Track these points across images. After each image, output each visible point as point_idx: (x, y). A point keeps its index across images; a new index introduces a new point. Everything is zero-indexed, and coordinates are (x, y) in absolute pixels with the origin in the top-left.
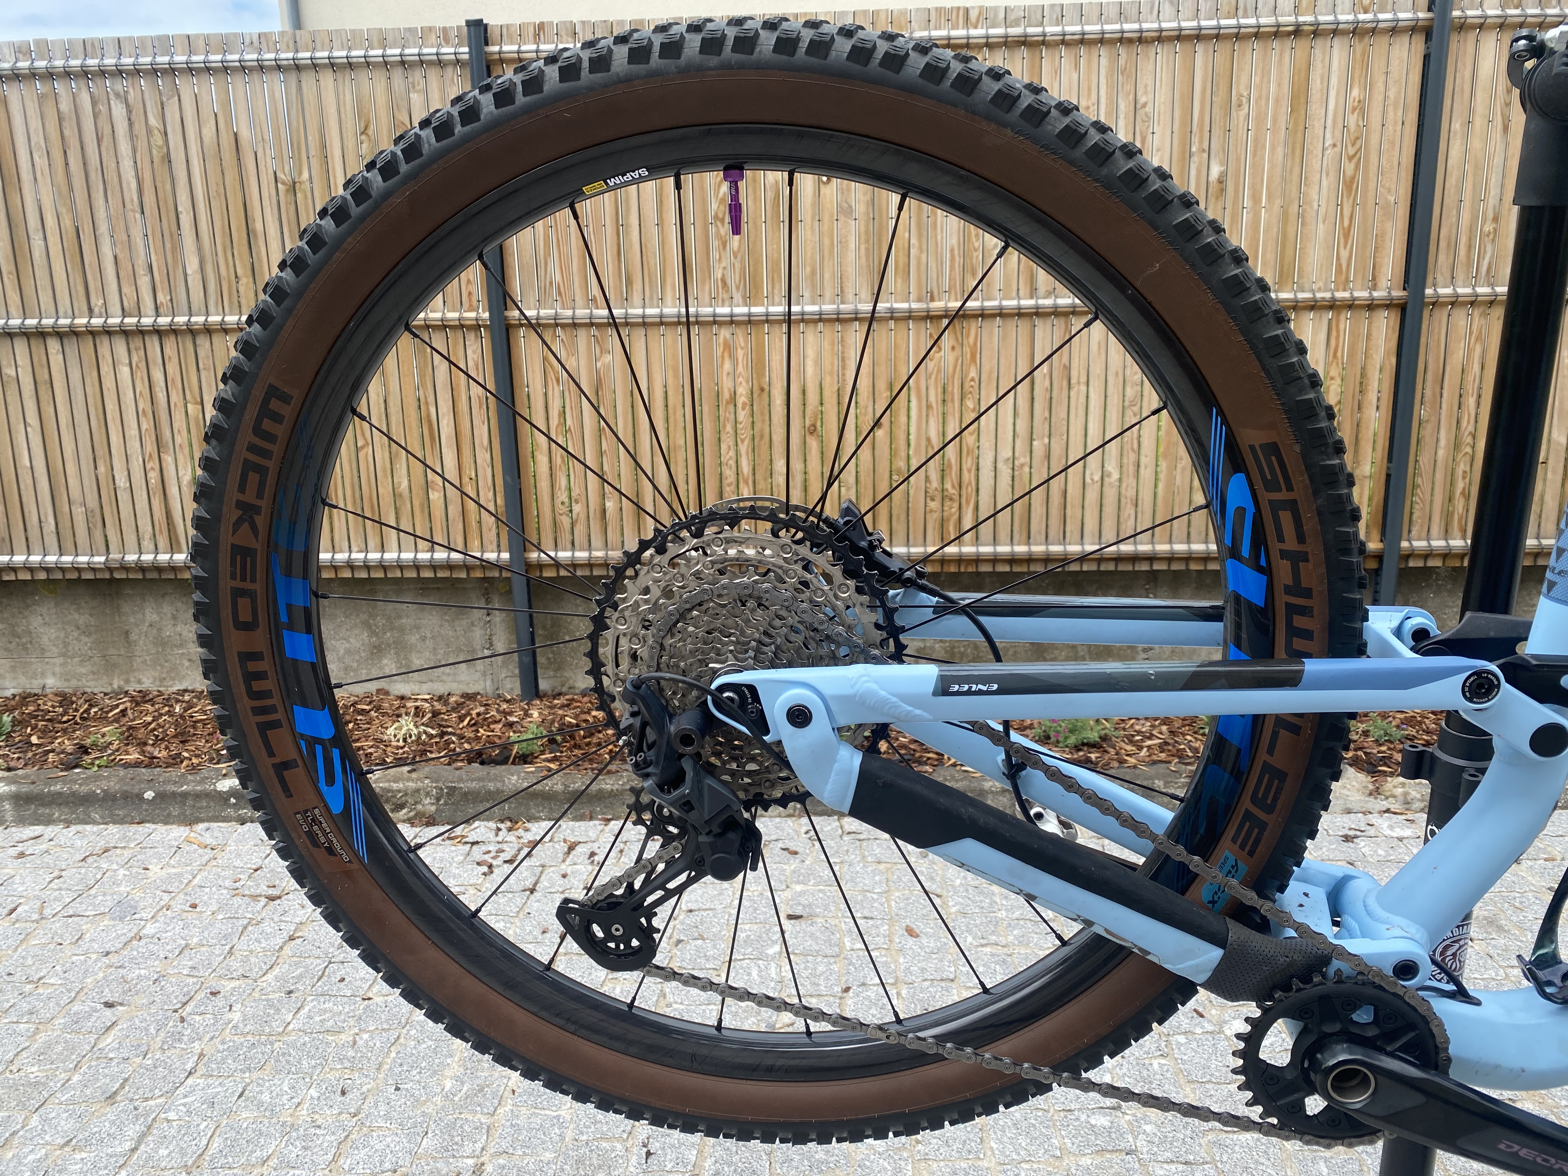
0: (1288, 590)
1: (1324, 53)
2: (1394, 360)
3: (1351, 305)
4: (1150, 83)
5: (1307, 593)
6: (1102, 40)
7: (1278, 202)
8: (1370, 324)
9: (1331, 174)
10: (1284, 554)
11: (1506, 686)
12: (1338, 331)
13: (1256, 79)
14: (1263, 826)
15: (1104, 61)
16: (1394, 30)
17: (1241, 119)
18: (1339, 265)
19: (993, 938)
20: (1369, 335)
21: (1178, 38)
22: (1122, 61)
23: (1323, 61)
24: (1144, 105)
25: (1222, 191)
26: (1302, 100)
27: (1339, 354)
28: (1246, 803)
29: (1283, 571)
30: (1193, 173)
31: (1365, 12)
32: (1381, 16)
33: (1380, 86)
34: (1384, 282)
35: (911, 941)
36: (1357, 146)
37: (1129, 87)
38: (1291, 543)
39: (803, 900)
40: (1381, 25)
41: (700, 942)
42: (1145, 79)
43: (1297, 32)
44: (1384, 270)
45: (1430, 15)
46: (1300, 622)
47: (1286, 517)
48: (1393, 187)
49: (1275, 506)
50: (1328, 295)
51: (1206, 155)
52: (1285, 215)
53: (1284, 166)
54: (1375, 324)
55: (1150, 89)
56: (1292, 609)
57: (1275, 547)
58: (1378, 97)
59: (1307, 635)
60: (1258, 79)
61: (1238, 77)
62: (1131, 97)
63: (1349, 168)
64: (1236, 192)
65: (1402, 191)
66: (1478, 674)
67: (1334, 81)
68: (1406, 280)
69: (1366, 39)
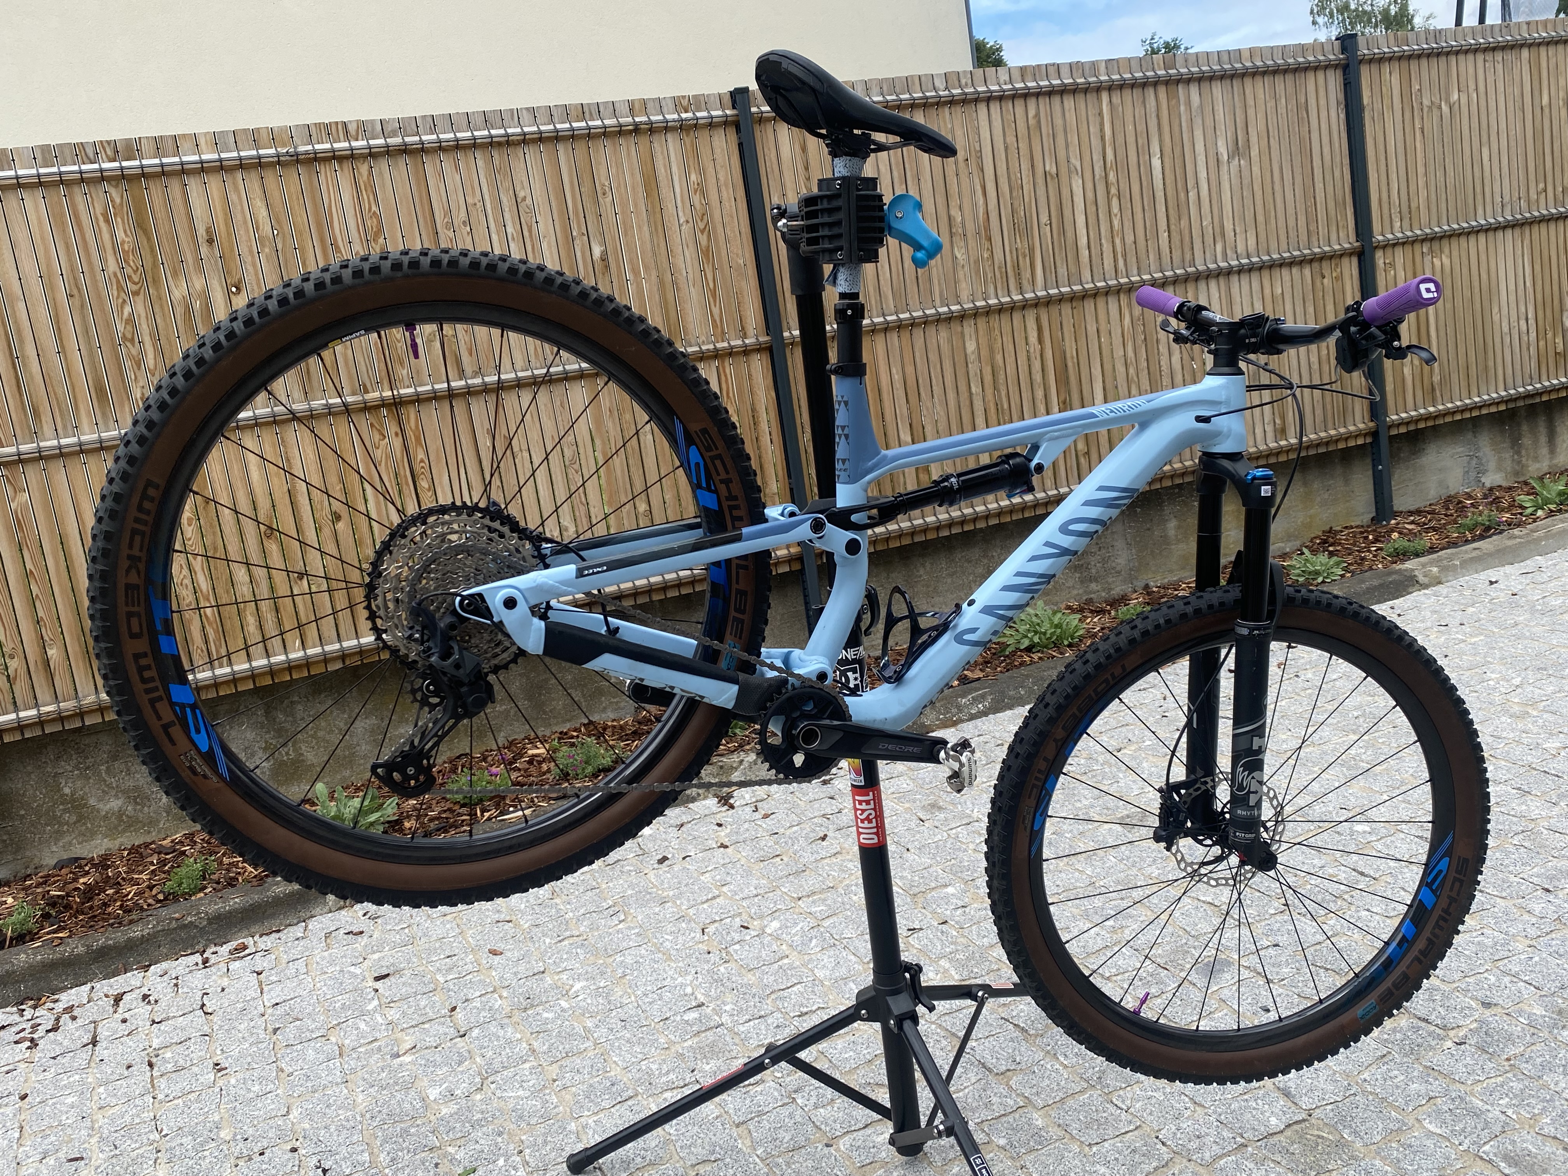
0: (727, 499)
1: (662, 146)
2: (773, 394)
3: (730, 353)
4: (525, 179)
5: (735, 498)
6: (474, 145)
7: (654, 274)
8: (749, 366)
9: (690, 245)
10: (722, 481)
11: (828, 525)
12: (726, 376)
13: (613, 171)
14: (742, 621)
15: (480, 163)
16: (711, 125)
17: (609, 205)
18: (714, 321)
19: (568, 934)
20: (750, 375)
21: (540, 139)
22: (496, 162)
23: (662, 153)
24: (524, 199)
25: (607, 267)
26: (654, 185)
27: (731, 395)
28: (733, 613)
29: (722, 488)
30: (579, 254)
31: (686, 112)
32: (699, 114)
33: (710, 170)
34: (751, 331)
35: (497, 958)
36: (705, 221)
37: (507, 184)
38: (723, 476)
39: (383, 963)
40: (700, 122)
41: (298, 1023)
42: (520, 175)
43: (637, 129)
44: (749, 321)
45: (735, 112)
46: (736, 513)
47: (718, 463)
48: (740, 252)
49: (712, 458)
50: (711, 347)
51: (586, 238)
52: (661, 282)
53: (652, 241)
54: (753, 366)
55: (526, 184)
56: (731, 508)
57: (717, 479)
58: (712, 181)
59: (740, 519)
60: (614, 170)
61: (598, 170)
62: (511, 192)
63: (703, 239)
64: (618, 267)
65: (747, 255)
66: (815, 519)
67: (675, 169)
68: (768, 327)
69: (692, 133)
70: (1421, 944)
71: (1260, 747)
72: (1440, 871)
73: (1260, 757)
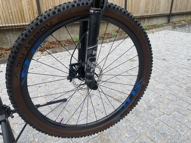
70: (131, 104)
71: (95, 54)
72: (138, 87)
73: (94, 57)
